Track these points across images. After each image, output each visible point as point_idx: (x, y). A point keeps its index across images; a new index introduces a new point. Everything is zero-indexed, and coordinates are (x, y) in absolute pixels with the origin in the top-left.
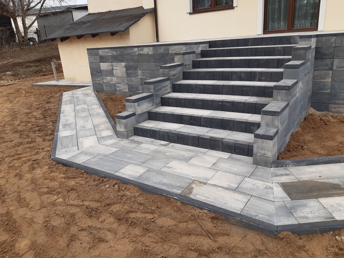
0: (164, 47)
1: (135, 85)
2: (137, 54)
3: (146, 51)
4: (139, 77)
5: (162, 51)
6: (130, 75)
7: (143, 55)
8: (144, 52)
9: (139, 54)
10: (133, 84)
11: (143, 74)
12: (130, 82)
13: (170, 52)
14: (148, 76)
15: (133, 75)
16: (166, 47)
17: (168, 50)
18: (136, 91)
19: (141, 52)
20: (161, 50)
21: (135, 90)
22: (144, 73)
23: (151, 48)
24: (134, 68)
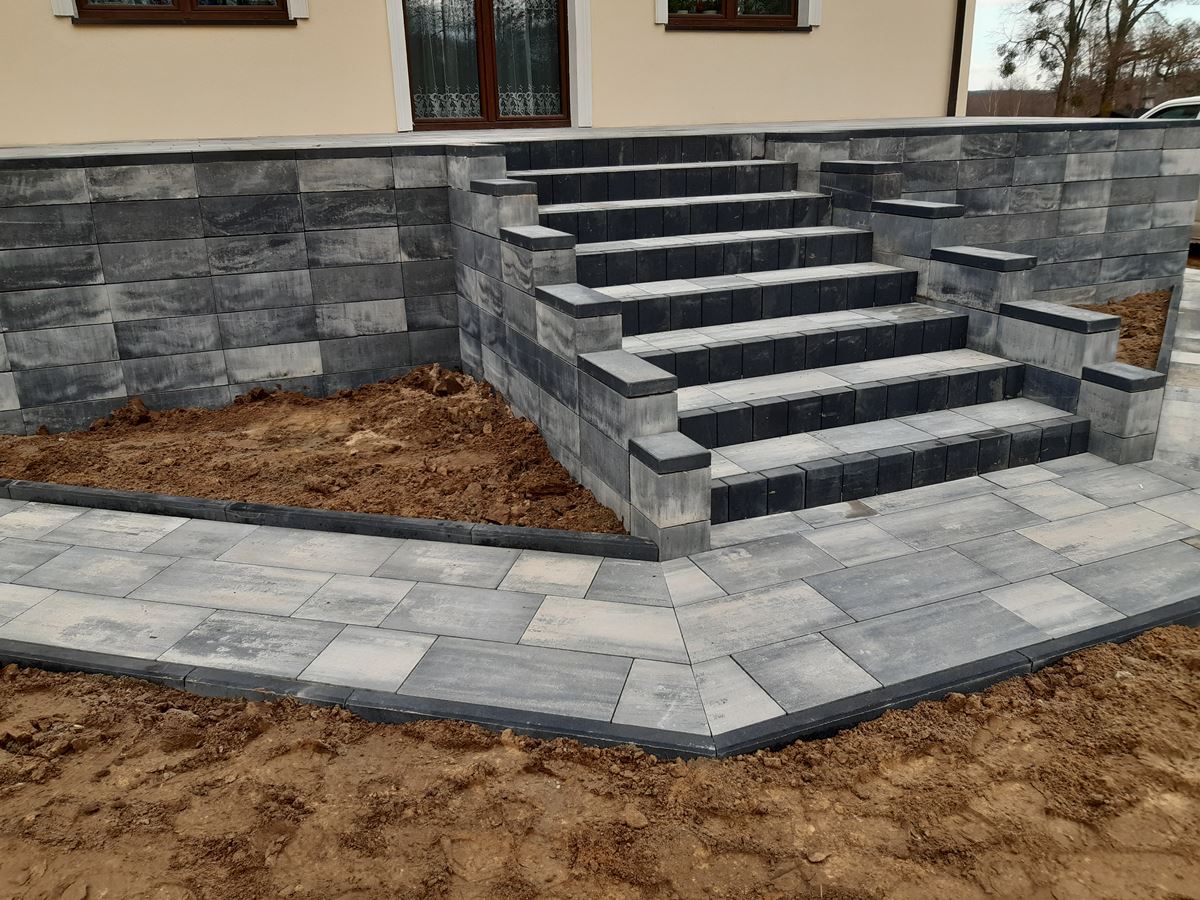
0: (266, 163)
1: (71, 368)
2: (86, 197)
3: (145, 183)
4: (107, 317)
5: (256, 185)
6: (32, 317)
7: (132, 204)
8: (139, 190)
9: (98, 202)
10: (59, 360)
11: (130, 302)
12: (29, 356)
13: (303, 188)
14: (168, 305)
15: (55, 314)
16: (280, 164)
17: (294, 177)
18: (81, 394)
19: (108, 191)
20: (248, 178)
21: (72, 390)
22: (141, 295)
23: (188, 171)
24: (60, 279)
